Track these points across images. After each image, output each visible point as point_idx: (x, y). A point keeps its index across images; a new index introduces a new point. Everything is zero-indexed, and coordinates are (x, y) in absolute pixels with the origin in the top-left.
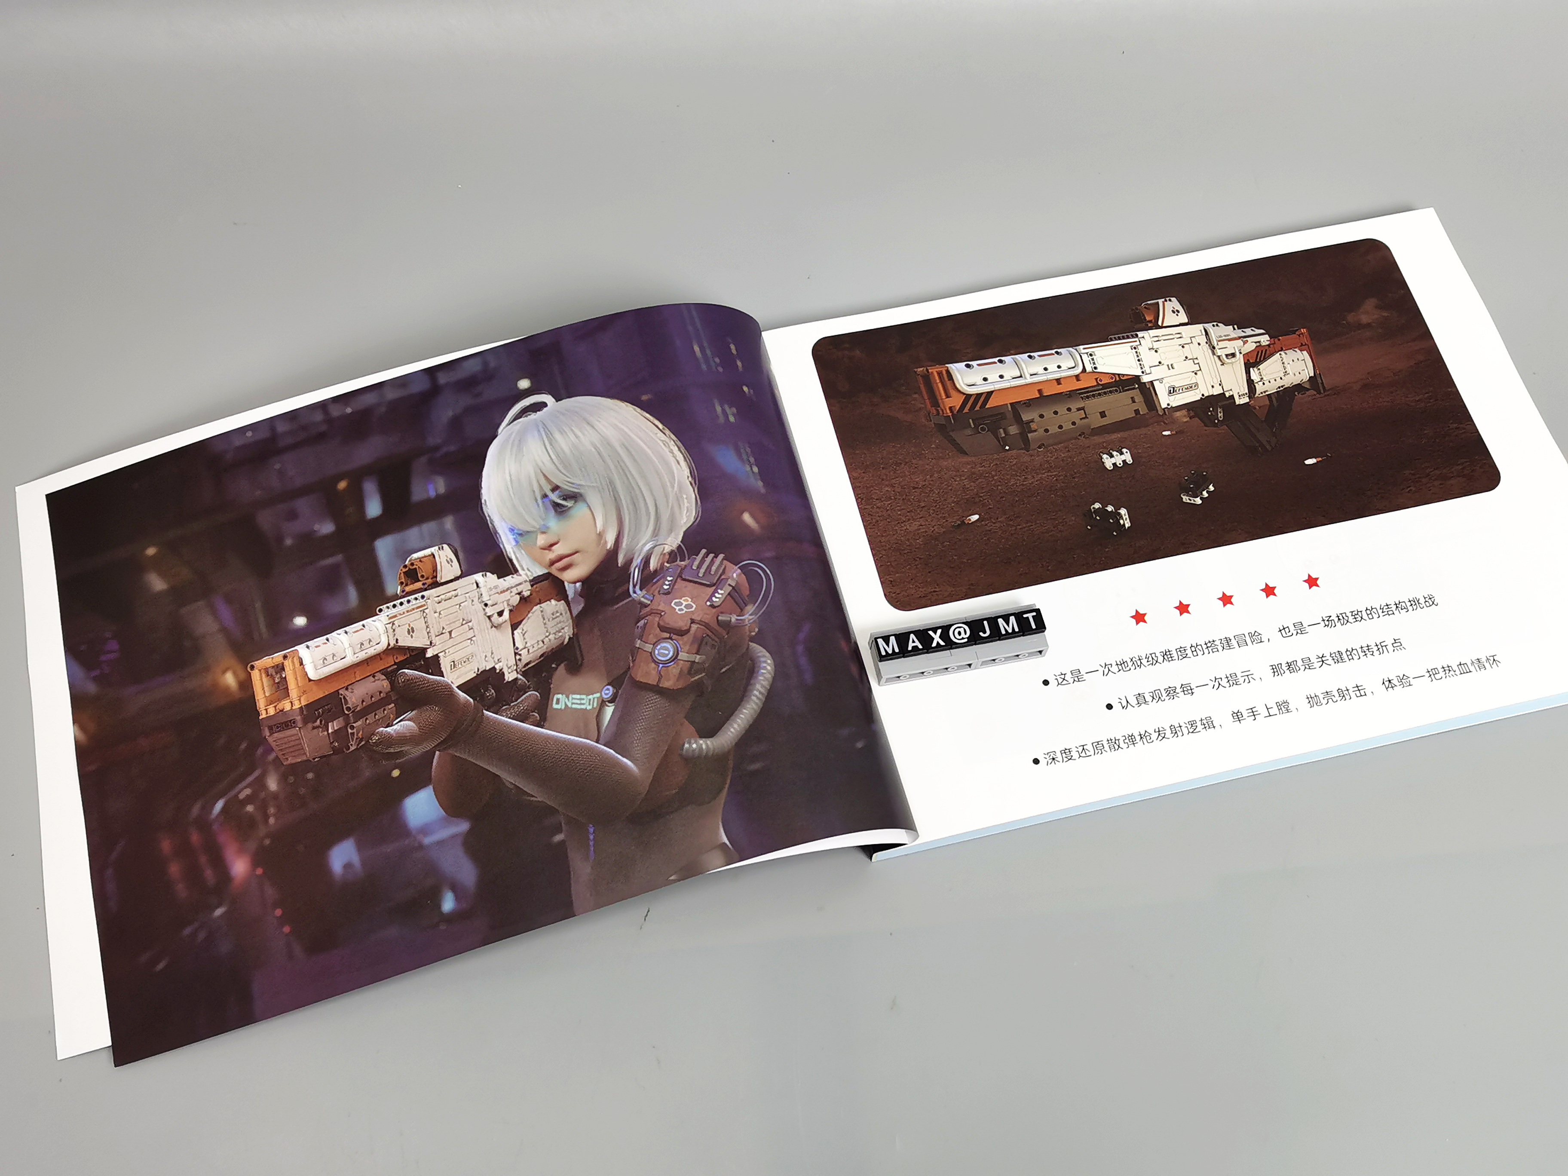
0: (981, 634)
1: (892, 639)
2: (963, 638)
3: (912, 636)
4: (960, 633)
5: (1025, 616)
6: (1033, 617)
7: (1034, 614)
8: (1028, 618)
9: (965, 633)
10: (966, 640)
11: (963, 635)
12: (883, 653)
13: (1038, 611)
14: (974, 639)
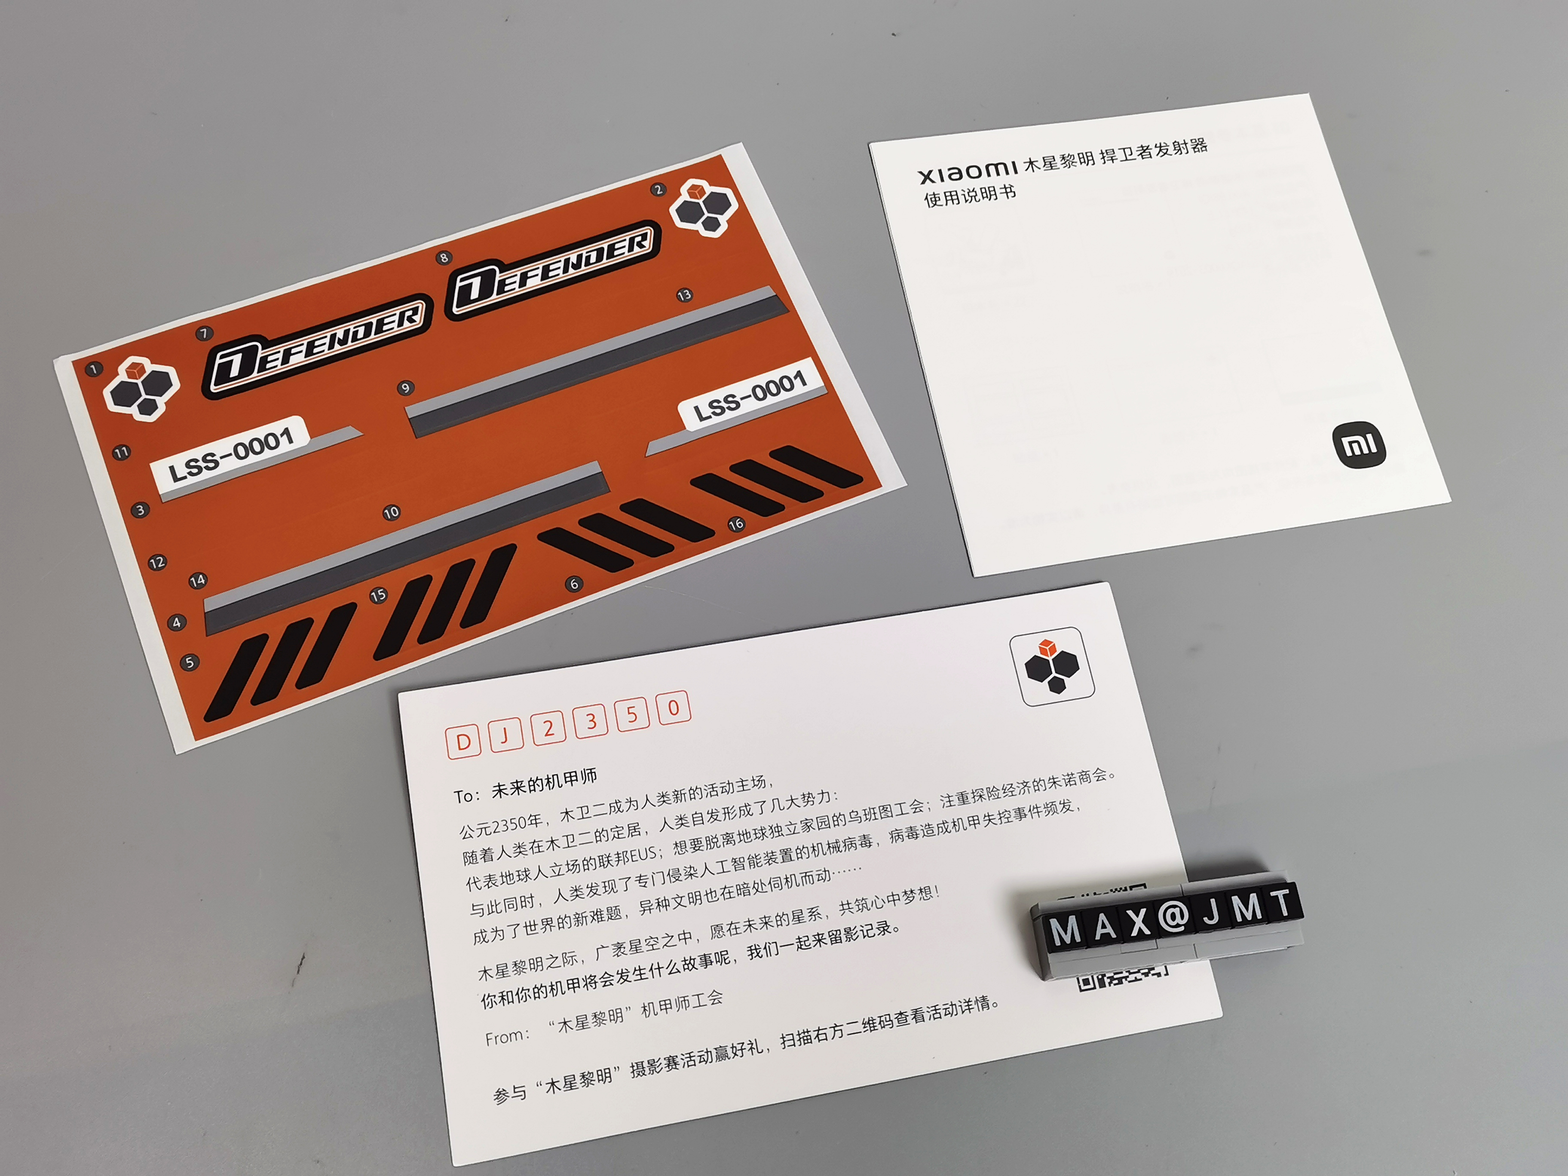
0: (1205, 919)
1: (1072, 920)
2: (1178, 926)
3: (1102, 917)
4: (1173, 917)
5: (1273, 894)
6: (1284, 895)
7: (1287, 891)
8: (1277, 896)
9: (1182, 917)
10: (1182, 929)
11: (1178, 920)
12: (1058, 943)
13: (1292, 887)
14: (1195, 926)
